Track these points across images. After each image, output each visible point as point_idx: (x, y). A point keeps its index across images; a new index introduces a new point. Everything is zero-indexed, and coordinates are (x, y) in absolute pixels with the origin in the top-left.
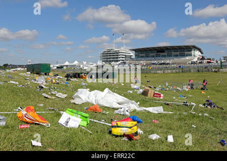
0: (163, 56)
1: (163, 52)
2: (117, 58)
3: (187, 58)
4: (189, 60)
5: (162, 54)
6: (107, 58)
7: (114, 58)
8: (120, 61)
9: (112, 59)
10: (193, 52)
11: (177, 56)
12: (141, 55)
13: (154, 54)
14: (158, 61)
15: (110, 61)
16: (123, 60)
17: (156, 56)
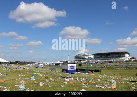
0: (109, 57)
1: (110, 55)
2: (84, 58)
3: (123, 58)
4: (124, 59)
5: (108, 56)
6: (78, 59)
7: (82, 59)
8: (86, 60)
9: (81, 59)
10: (125, 55)
11: (117, 57)
12: (97, 57)
13: (105, 56)
14: (108, 60)
15: (80, 60)
16: (87, 60)
17: (106, 57)
